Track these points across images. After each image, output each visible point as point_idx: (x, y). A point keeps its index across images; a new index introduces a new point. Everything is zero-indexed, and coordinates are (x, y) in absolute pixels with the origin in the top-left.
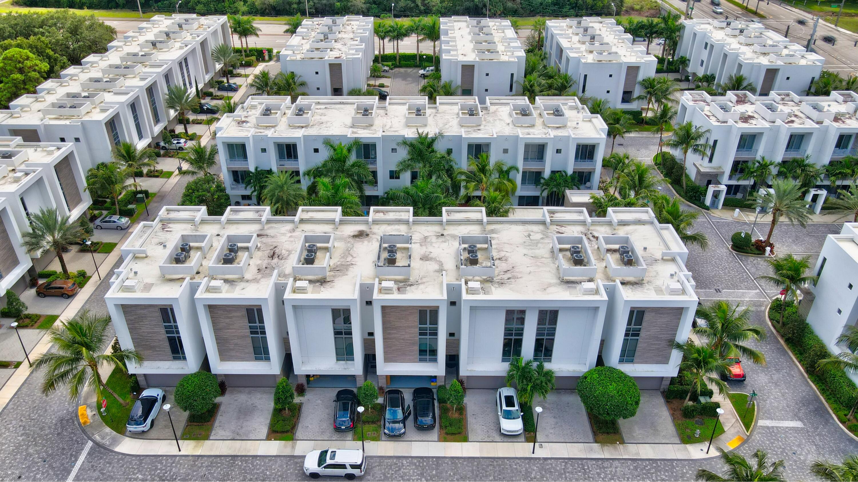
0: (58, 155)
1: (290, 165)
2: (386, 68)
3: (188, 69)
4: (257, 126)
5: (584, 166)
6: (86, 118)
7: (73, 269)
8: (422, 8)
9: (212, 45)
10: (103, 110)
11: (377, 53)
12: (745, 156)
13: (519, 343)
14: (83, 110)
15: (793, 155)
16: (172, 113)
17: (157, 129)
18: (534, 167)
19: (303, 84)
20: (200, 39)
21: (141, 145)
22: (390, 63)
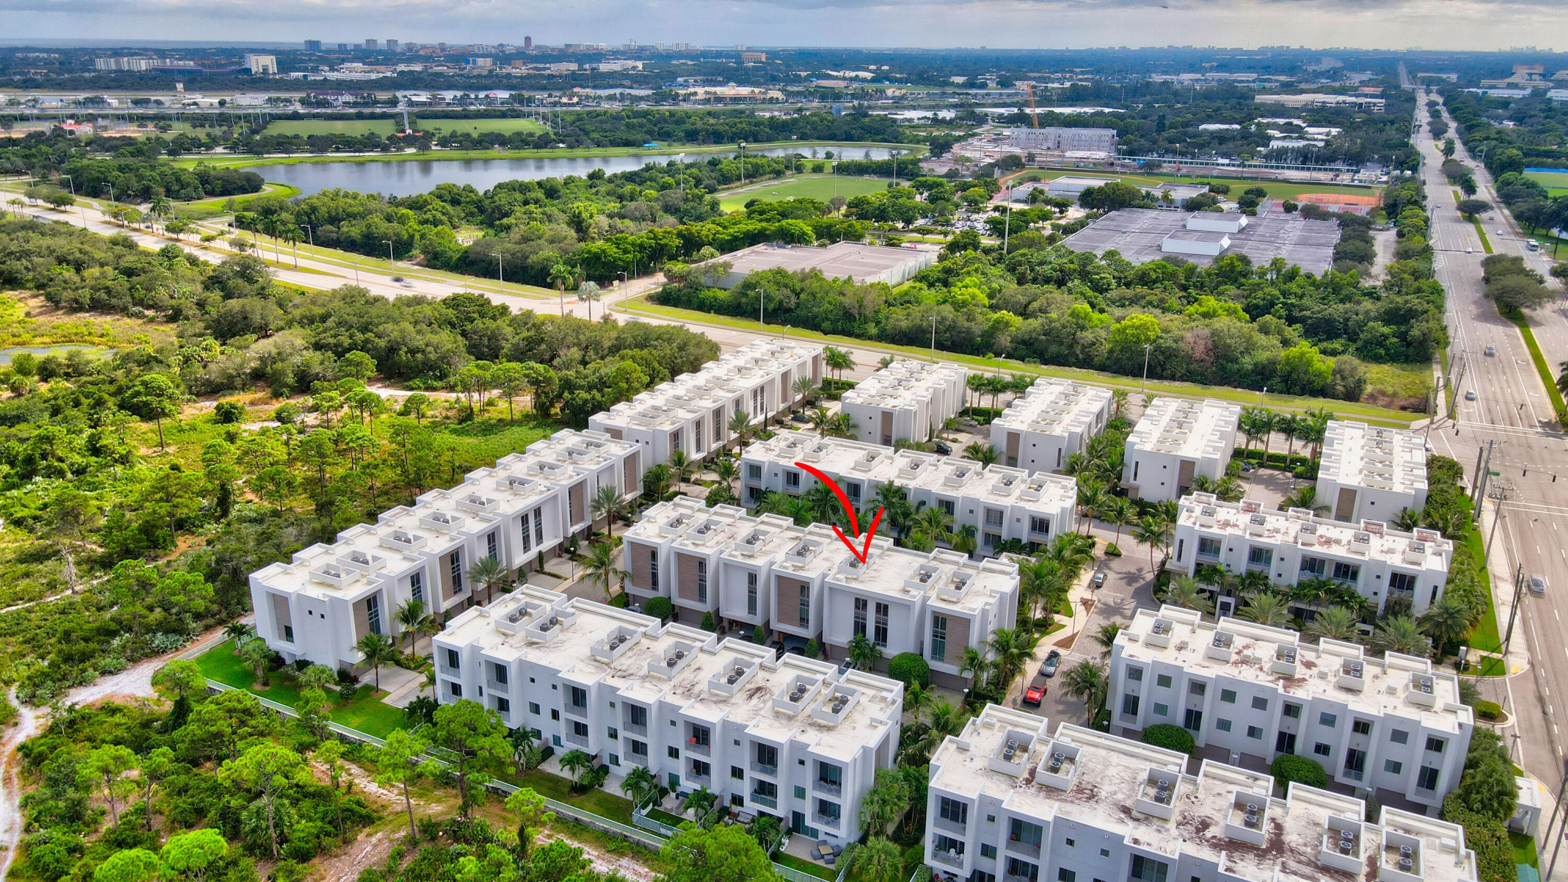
0: (629, 451)
1: (793, 490)
2: (974, 423)
3: (762, 397)
4: (778, 456)
5: (1037, 538)
6: (658, 428)
7: (615, 534)
8: (1081, 356)
9: (795, 377)
10: (673, 424)
11: (968, 405)
12: (1207, 559)
13: (864, 627)
14: (658, 420)
15: (1257, 568)
16: (734, 436)
17: (714, 446)
18: (993, 530)
19: (855, 426)
20: (783, 370)
21: (695, 456)
22: (981, 419)
